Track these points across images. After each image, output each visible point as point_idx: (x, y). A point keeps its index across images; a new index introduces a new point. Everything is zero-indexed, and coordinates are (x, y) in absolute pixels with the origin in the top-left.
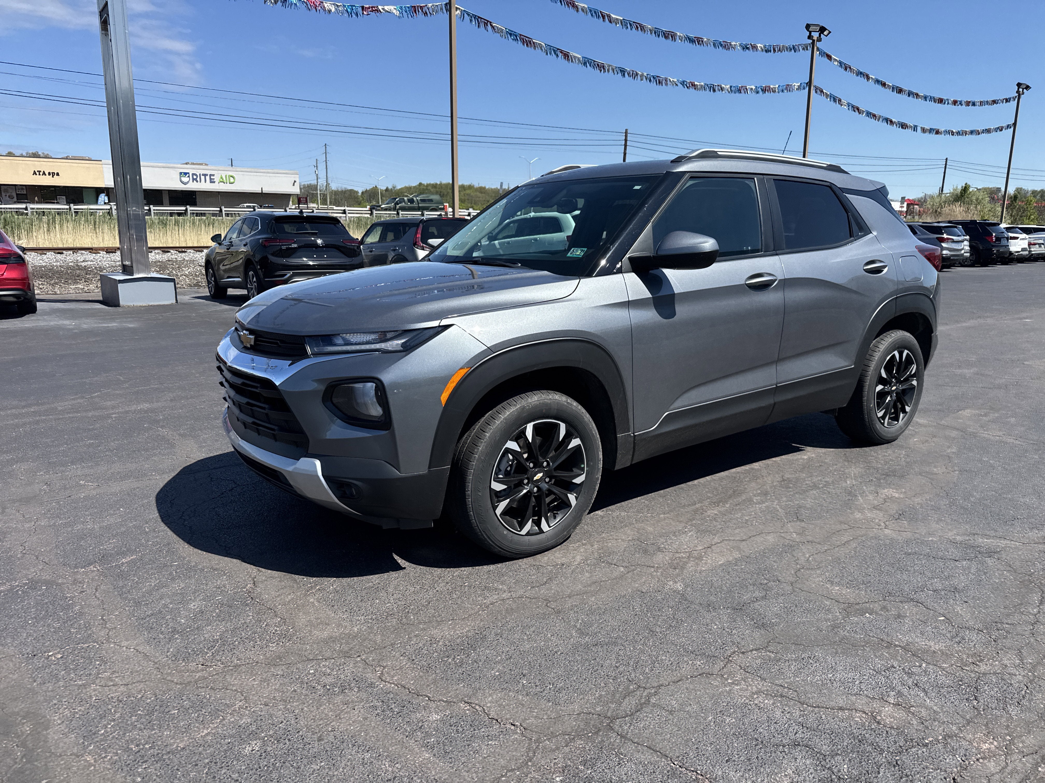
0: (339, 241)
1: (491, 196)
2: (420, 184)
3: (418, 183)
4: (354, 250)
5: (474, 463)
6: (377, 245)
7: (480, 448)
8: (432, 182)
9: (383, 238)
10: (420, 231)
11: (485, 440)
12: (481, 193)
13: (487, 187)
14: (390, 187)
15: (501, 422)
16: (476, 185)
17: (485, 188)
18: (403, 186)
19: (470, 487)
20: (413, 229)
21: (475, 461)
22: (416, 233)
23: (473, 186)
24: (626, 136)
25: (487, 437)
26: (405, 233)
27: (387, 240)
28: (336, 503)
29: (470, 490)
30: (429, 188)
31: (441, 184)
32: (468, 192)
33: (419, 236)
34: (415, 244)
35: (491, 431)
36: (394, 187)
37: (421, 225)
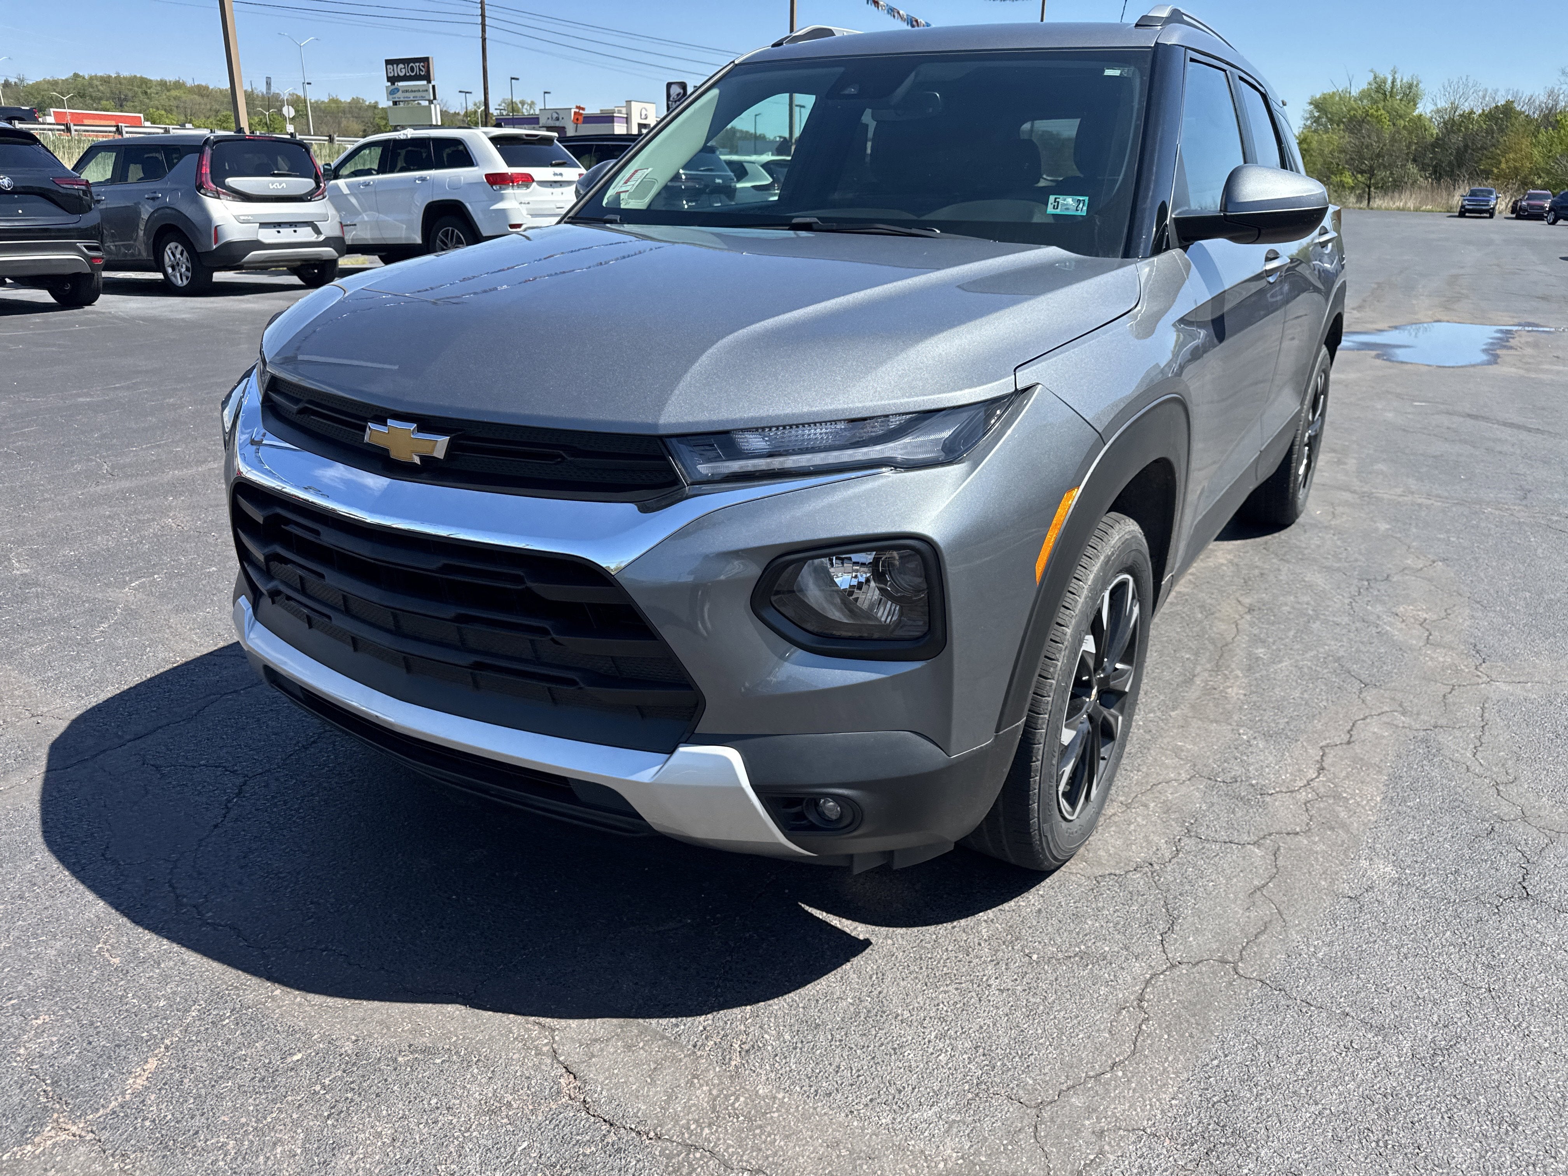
0: (32, 177)
1: (222, 103)
2: (76, 76)
3: (72, 74)
4: (79, 198)
5: (1050, 699)
6: (111, 188)
7: (1059, 664)
8: (100, 74)
9: (119, 175)
10: (207, 160)
11: (1066, 643)
12: (202, 96)
13: (211, 87)
14: (13, 80)
15: (1086, 598)
16: (189, 83)
17: (207, 88)
18: (40, 79)
19: (1041, 752)
20: (191, 159)
21: (1052, 694)
22: (200, 165)
23: (184, 84)
24: (483, 9)
25: (1068, 637)
26: (171, 166)
27: (130, 180)
28: (780, 844)
29: (1040, 758)
30: (95, 82)
31: (118, 77)
32: (174, 93)
33: (206, 170)
34: (199, 187)
35: (1073, 621)
36: (22, 81)
37: (208, 151)
